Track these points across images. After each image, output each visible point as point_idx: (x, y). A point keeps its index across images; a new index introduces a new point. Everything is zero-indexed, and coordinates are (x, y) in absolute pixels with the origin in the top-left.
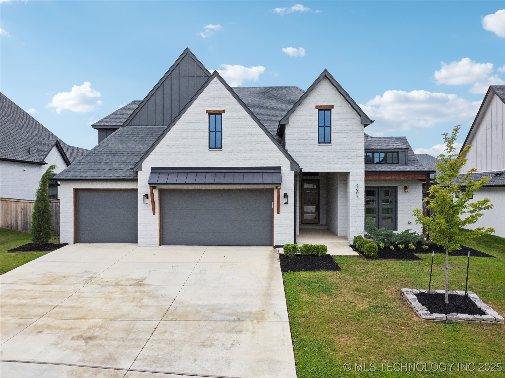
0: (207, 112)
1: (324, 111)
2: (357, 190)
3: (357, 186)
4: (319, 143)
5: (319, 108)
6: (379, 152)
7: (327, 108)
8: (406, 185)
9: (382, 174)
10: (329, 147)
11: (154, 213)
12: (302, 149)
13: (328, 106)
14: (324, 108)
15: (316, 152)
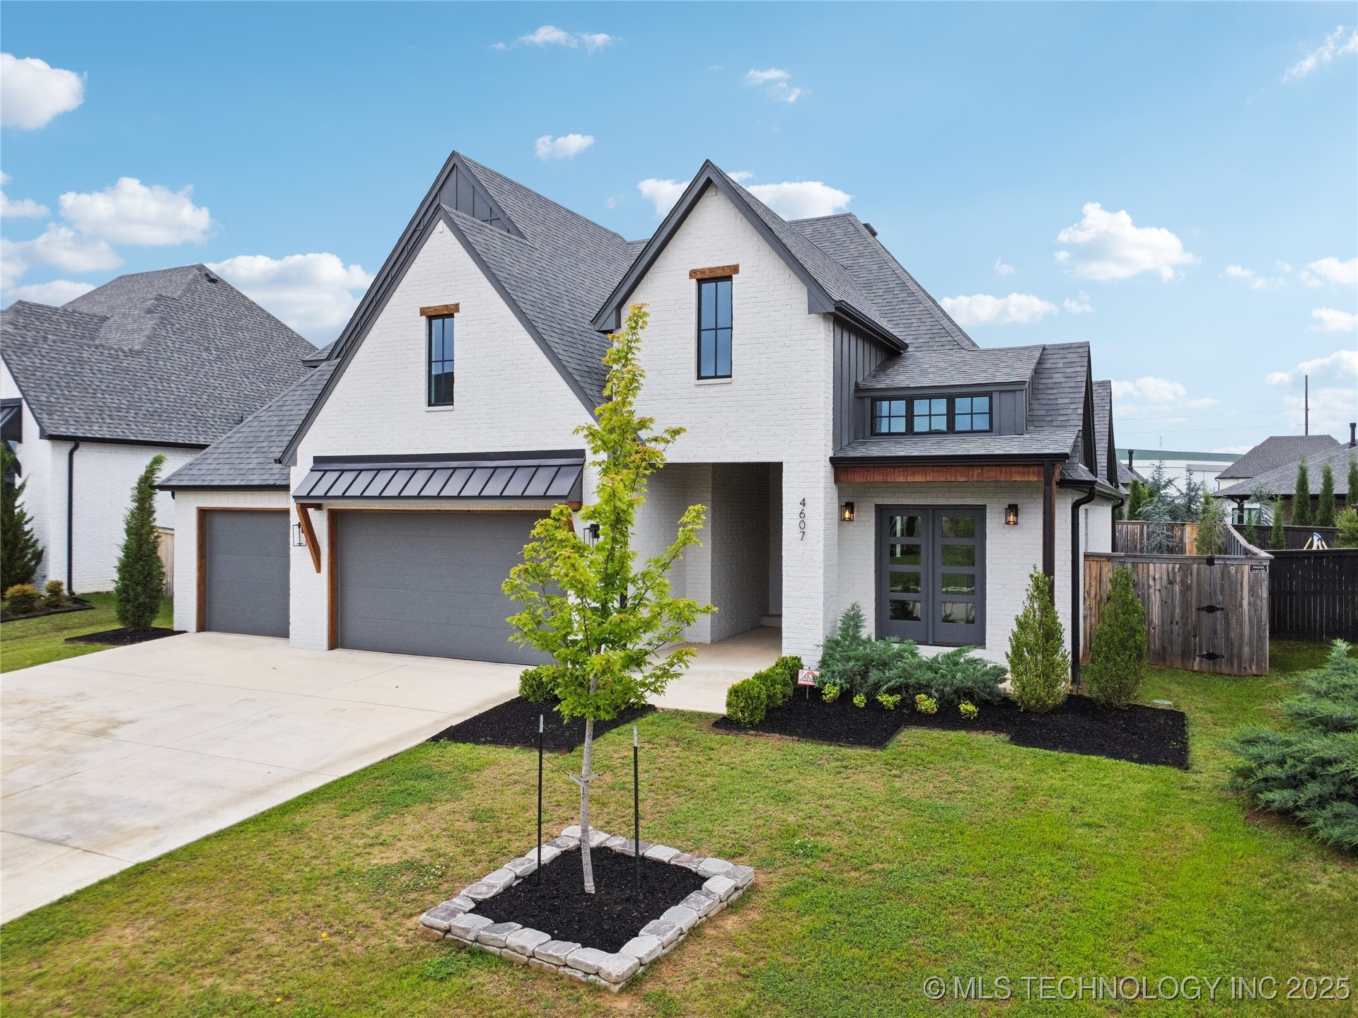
0: (423, 311)
1: (716, 282)
2: (802, 516)
3: (803, 503)
4: (699, 377)
5: (699, 276)
6: (930, 397)
7: (720, 273)
8: (1013, 502)
9: (894, 467)
10: (723, 388)
11: (319, 570)
12: (654, 397)
13: (723, 268)
14: (713, 275)
15: (692, 405)
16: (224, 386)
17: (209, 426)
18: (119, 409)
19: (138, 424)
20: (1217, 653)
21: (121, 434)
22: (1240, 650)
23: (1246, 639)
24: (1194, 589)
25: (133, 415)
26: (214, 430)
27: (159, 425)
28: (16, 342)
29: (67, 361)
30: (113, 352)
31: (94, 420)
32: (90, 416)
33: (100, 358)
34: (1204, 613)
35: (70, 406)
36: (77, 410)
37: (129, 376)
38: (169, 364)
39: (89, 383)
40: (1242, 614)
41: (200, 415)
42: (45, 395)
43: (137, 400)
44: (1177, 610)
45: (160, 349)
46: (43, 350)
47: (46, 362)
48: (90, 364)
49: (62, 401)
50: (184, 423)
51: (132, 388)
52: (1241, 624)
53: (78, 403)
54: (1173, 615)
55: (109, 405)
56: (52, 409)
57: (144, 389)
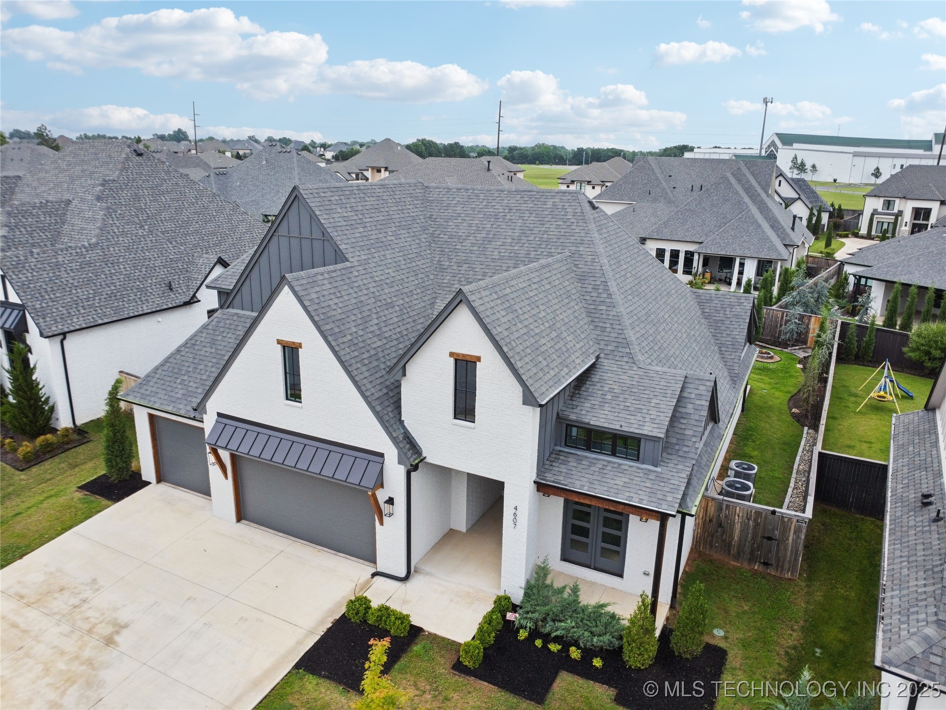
0: (278, 342)
4: (455, 418)
5: (456, 357)
11: (226, 477)
13: (470, 356)
14: (464, 359)
16: (156, 256)
17: (149, 294)
18: (88, 299)
19: (102, 308)
20: (769, 562)
21: (92, 320)
22: (783, 563)
23: (788, 559)
24: (761, 527)
25: (98, 301)
26: (152, 297)
27: (116, 304)
28: (14, 263)
29: (49, 268)
30: (78, 250)
31: (73, 314)
32: (70, 311)
33: (71, 258)
34: (765, 540)
35: (56, 307)
36: (61, 309)
37: (91, 268)
38: (117, 248)
39: (65, 283)
40: (787, 545)
41: (142, 286)
42: (39, 302)
43: (99, 287)
44: (750, 535)
45: (110, 237)
46: (32, 264)
47: (35, 274)
48: (65, 266)
49: (50, 304)
50: (132, 297)
51: (95, 278)
52: (786, 550)
53: (61, 302)
54: (747, 537)
55: (81, 297)
56: (45, 313)
57: (103, 276)
